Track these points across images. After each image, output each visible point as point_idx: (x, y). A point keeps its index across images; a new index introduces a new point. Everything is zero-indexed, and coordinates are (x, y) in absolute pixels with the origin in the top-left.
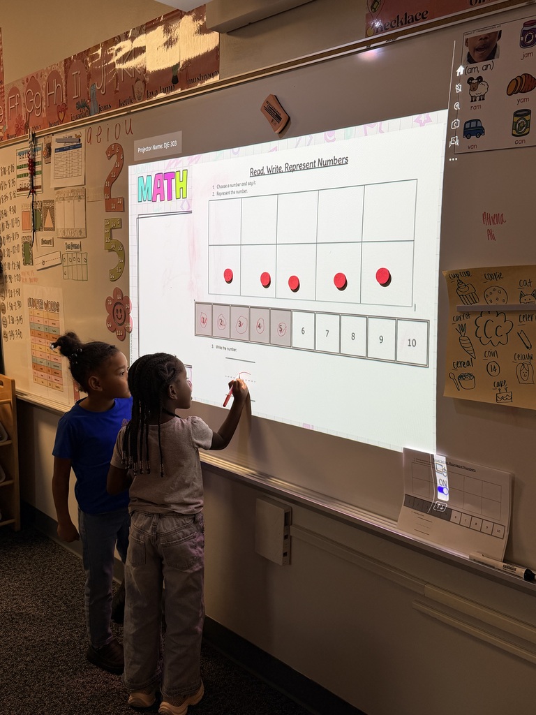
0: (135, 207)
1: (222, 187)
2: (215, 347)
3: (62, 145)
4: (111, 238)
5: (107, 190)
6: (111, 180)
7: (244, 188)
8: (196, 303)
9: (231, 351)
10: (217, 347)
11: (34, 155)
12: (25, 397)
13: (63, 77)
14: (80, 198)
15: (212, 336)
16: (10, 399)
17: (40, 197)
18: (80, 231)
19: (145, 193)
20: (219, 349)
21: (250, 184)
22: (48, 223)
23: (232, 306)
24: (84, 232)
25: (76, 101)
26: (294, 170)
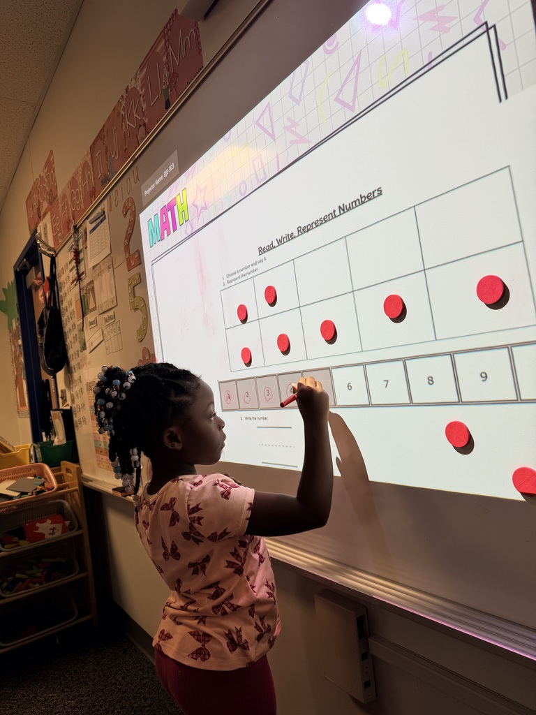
0: (149, 254)
1: (232, 274)
2: (244, 418)
3: (94, 225)
4: (134, 297)
5: (127, 248)
6: (129, 237)
7: (254, 267)
8: (220, 383)
9: (262, 420)
10: (246, 418)
11: (78, 245)
12: (90, 484)
13: (90, 164)
14: (109, 268)
15: (239, 409)
16: (77, 487)
17: (85, 282)
18: (113, 301)
19: (154, 234)
20: (249, 420)
21: (261, 261)
22: (91, 305)
23: (257, 377)
24: (115, 300)
25: (101, 179)
26: (308, 230)
